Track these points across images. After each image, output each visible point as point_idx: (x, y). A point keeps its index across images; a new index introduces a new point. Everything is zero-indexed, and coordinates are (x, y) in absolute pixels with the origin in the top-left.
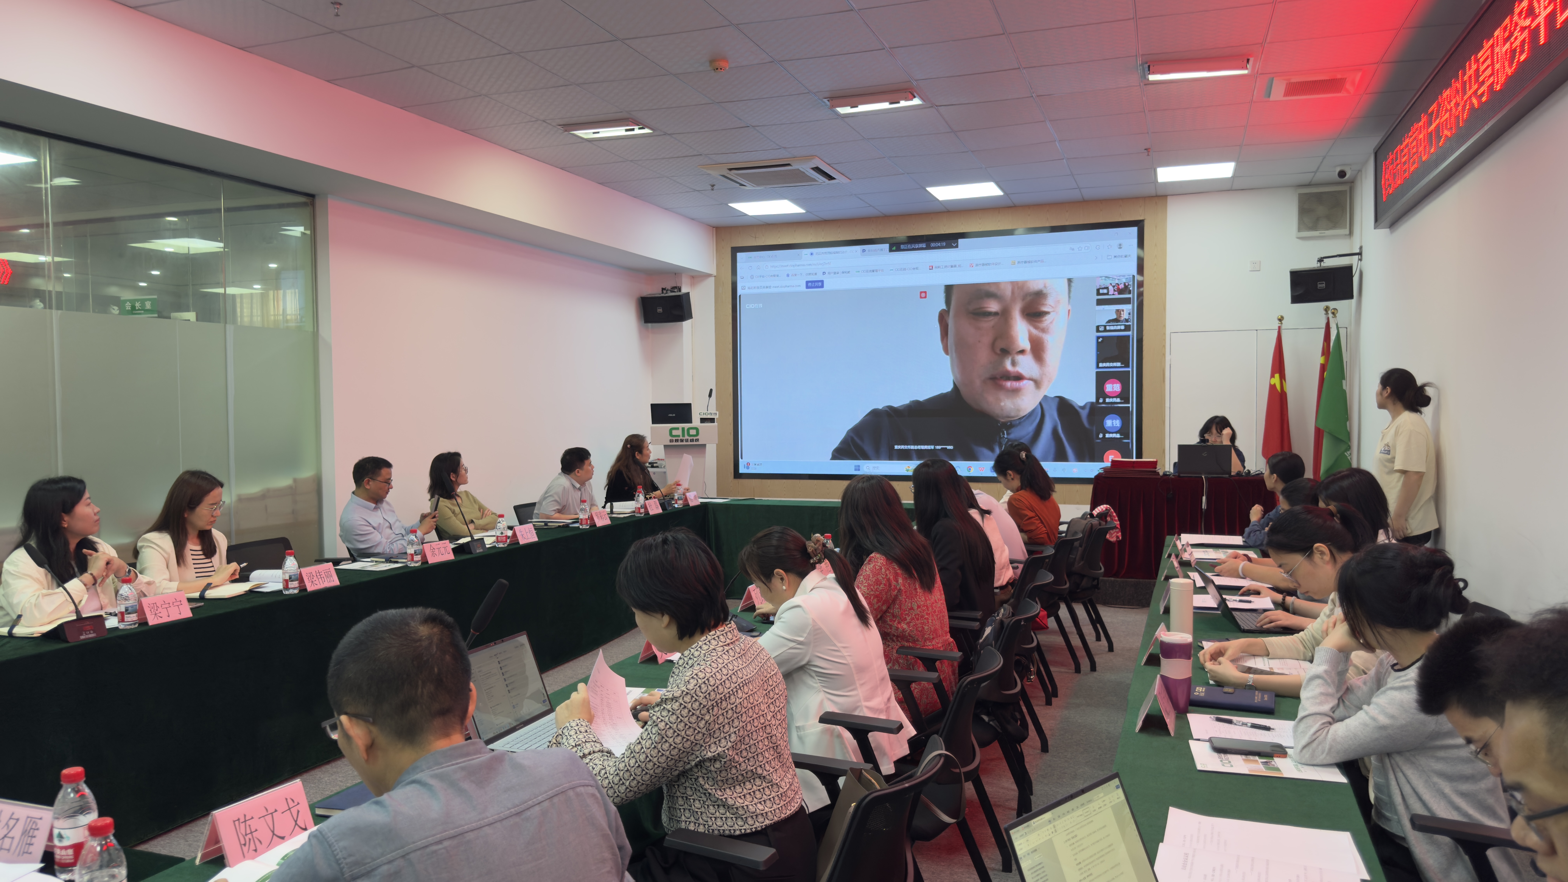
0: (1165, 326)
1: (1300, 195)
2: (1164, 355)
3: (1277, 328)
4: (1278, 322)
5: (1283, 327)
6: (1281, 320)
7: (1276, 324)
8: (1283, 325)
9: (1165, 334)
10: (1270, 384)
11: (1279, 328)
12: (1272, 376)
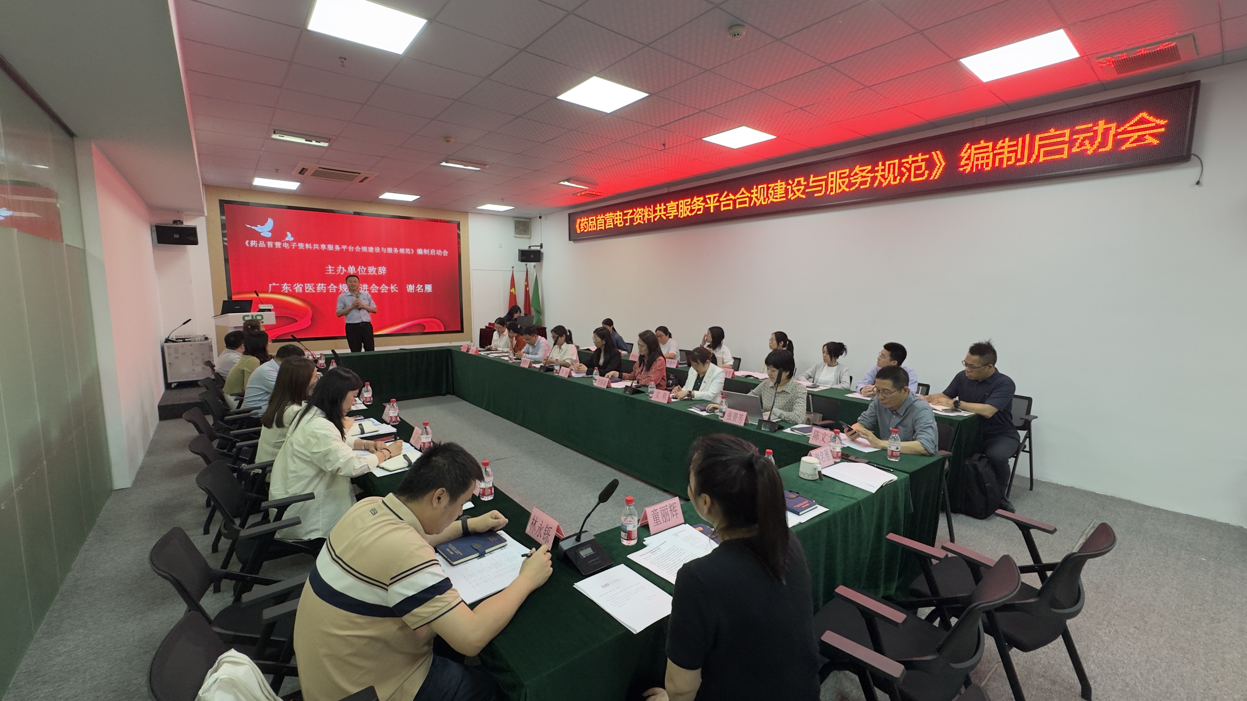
0: (469, 267)
1: (515, 221)
2: (470, 279)
3: (512, 271)
5: (514, 270)
7: (512, 269)
9: (470, 270)
10: (510, 292)
12: (511, 288)
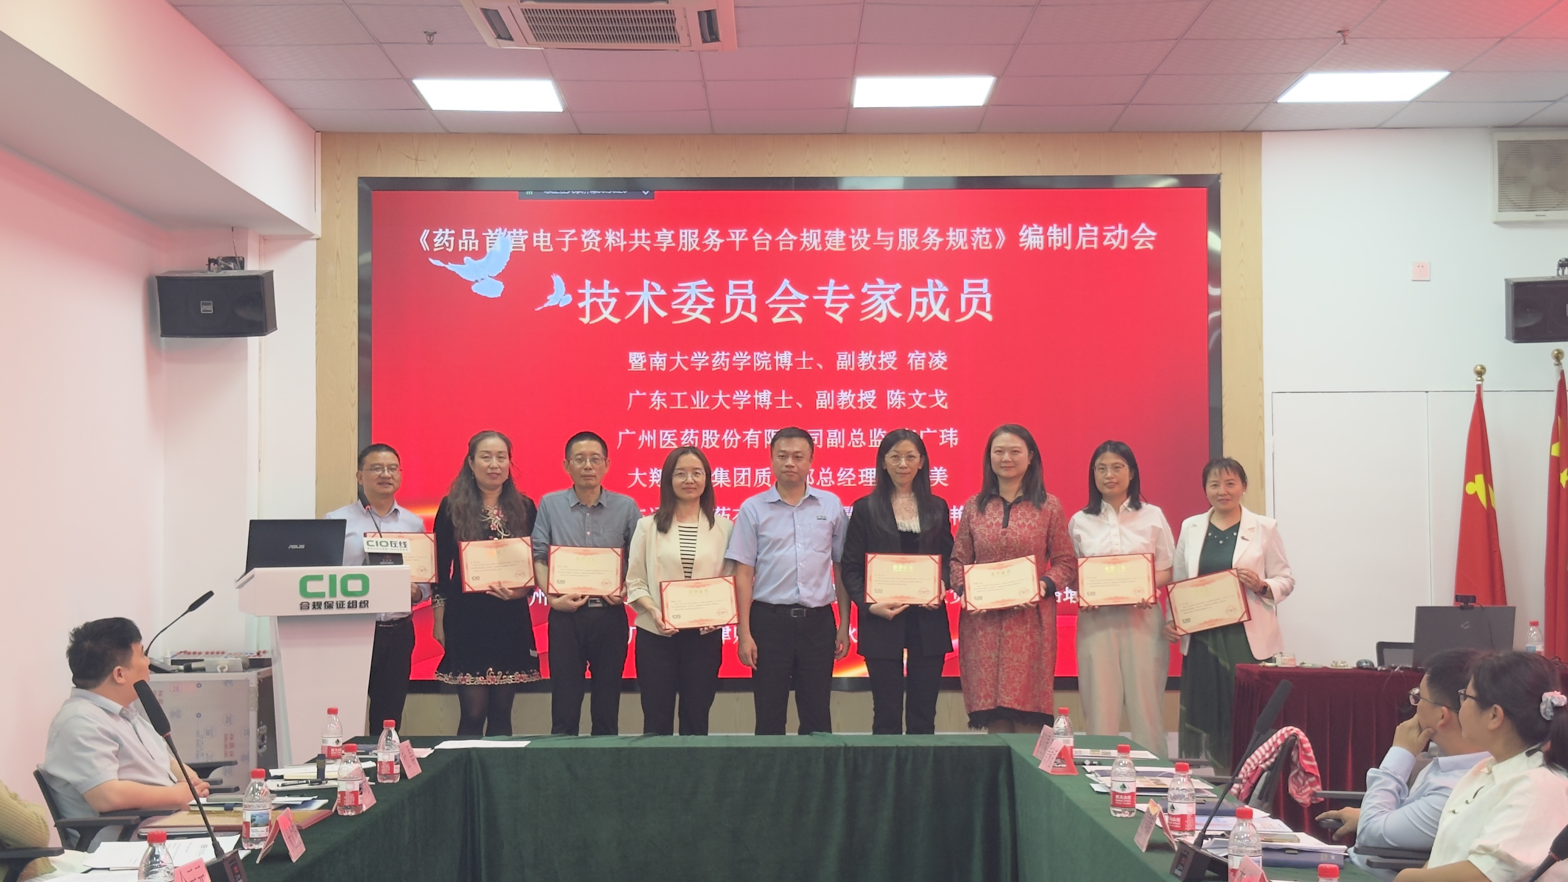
2: (1262, 435)
3: (1475, 389)
4: (1475, 377)
5: (1485, 387)
6: (1480, 373)
7: (1472, 381)
8: (1484, 382)
9: (1260, 395)
10: (1465, 493)
11: (1479, 387)
